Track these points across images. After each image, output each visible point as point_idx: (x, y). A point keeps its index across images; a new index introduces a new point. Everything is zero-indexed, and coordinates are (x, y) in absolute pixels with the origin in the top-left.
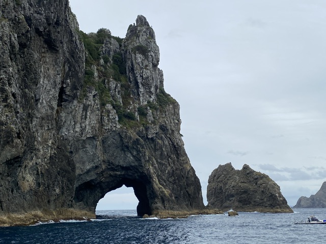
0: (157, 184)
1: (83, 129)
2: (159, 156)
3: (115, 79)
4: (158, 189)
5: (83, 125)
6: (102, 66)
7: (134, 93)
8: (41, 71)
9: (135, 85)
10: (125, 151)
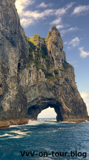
0: (65, 107)
1: (29, 82)
2: (65, 93)
3: (43, 58)
4: (65, 109)
5: (29, 80)
6: (36, 51)
7: (52, 64)
8: (9, 56)
9: (52, 60)
10: (49, 91)
